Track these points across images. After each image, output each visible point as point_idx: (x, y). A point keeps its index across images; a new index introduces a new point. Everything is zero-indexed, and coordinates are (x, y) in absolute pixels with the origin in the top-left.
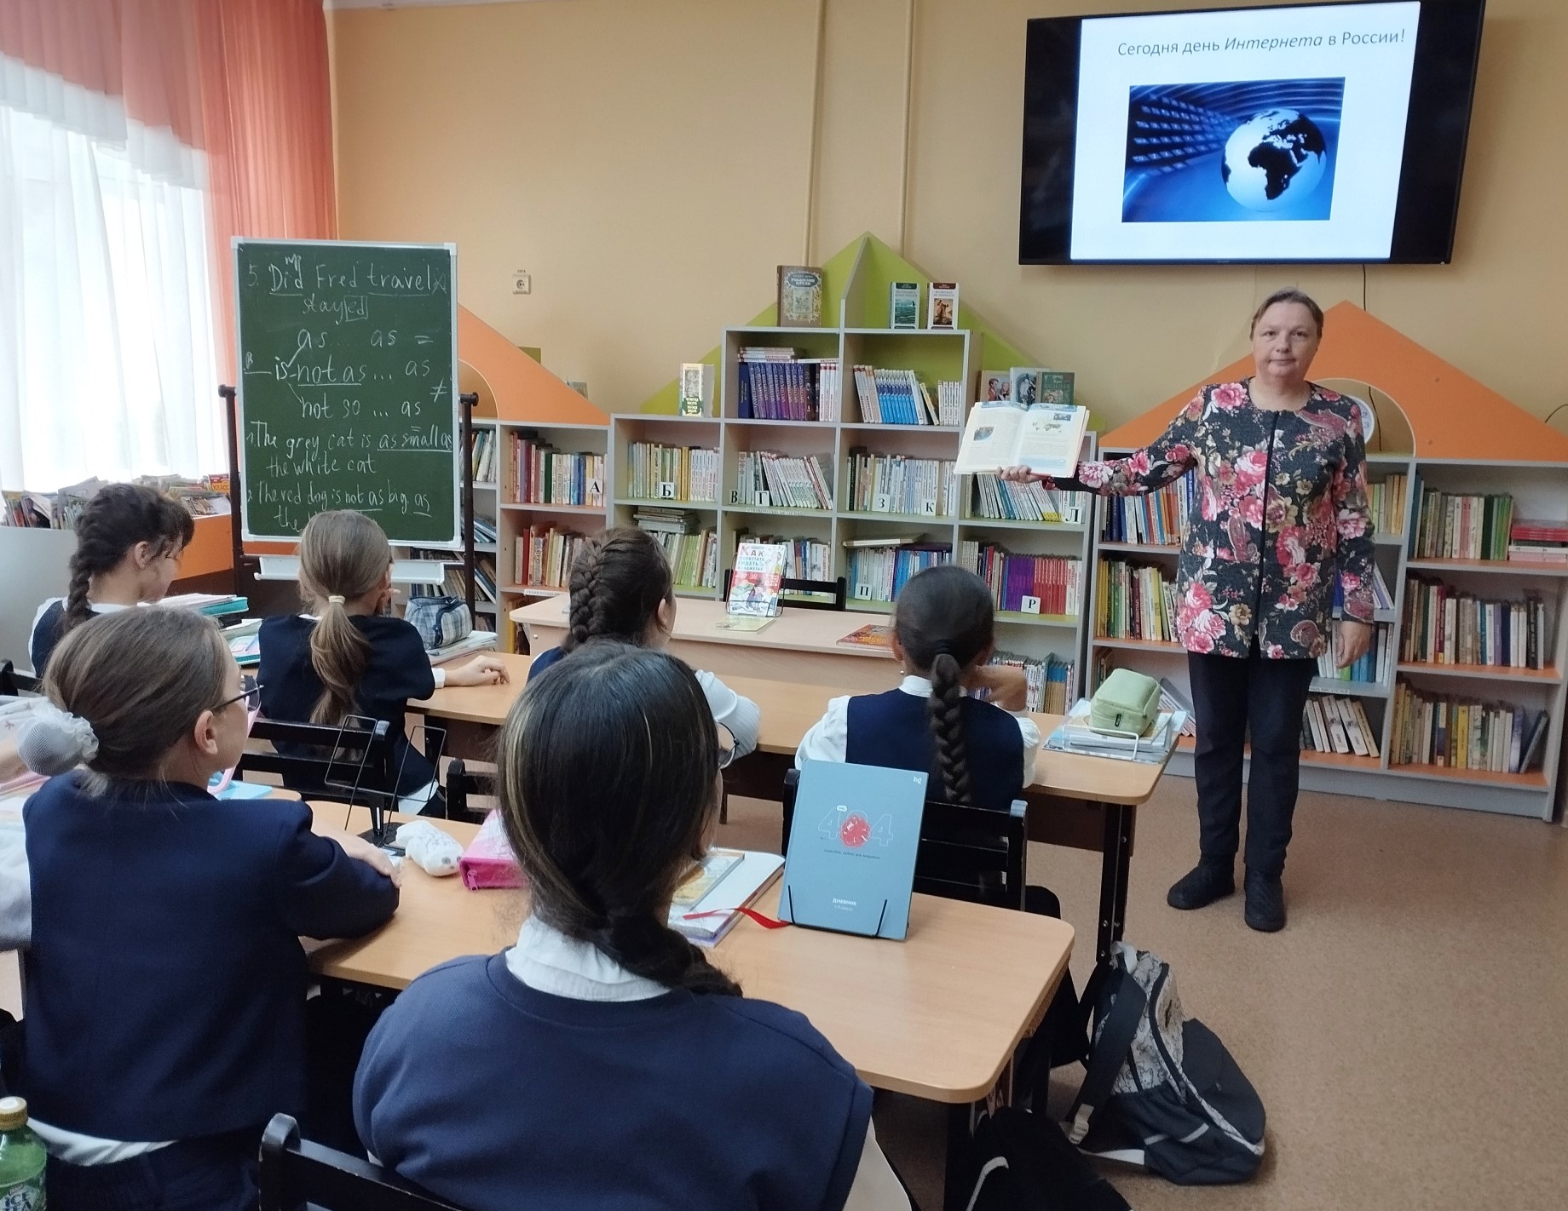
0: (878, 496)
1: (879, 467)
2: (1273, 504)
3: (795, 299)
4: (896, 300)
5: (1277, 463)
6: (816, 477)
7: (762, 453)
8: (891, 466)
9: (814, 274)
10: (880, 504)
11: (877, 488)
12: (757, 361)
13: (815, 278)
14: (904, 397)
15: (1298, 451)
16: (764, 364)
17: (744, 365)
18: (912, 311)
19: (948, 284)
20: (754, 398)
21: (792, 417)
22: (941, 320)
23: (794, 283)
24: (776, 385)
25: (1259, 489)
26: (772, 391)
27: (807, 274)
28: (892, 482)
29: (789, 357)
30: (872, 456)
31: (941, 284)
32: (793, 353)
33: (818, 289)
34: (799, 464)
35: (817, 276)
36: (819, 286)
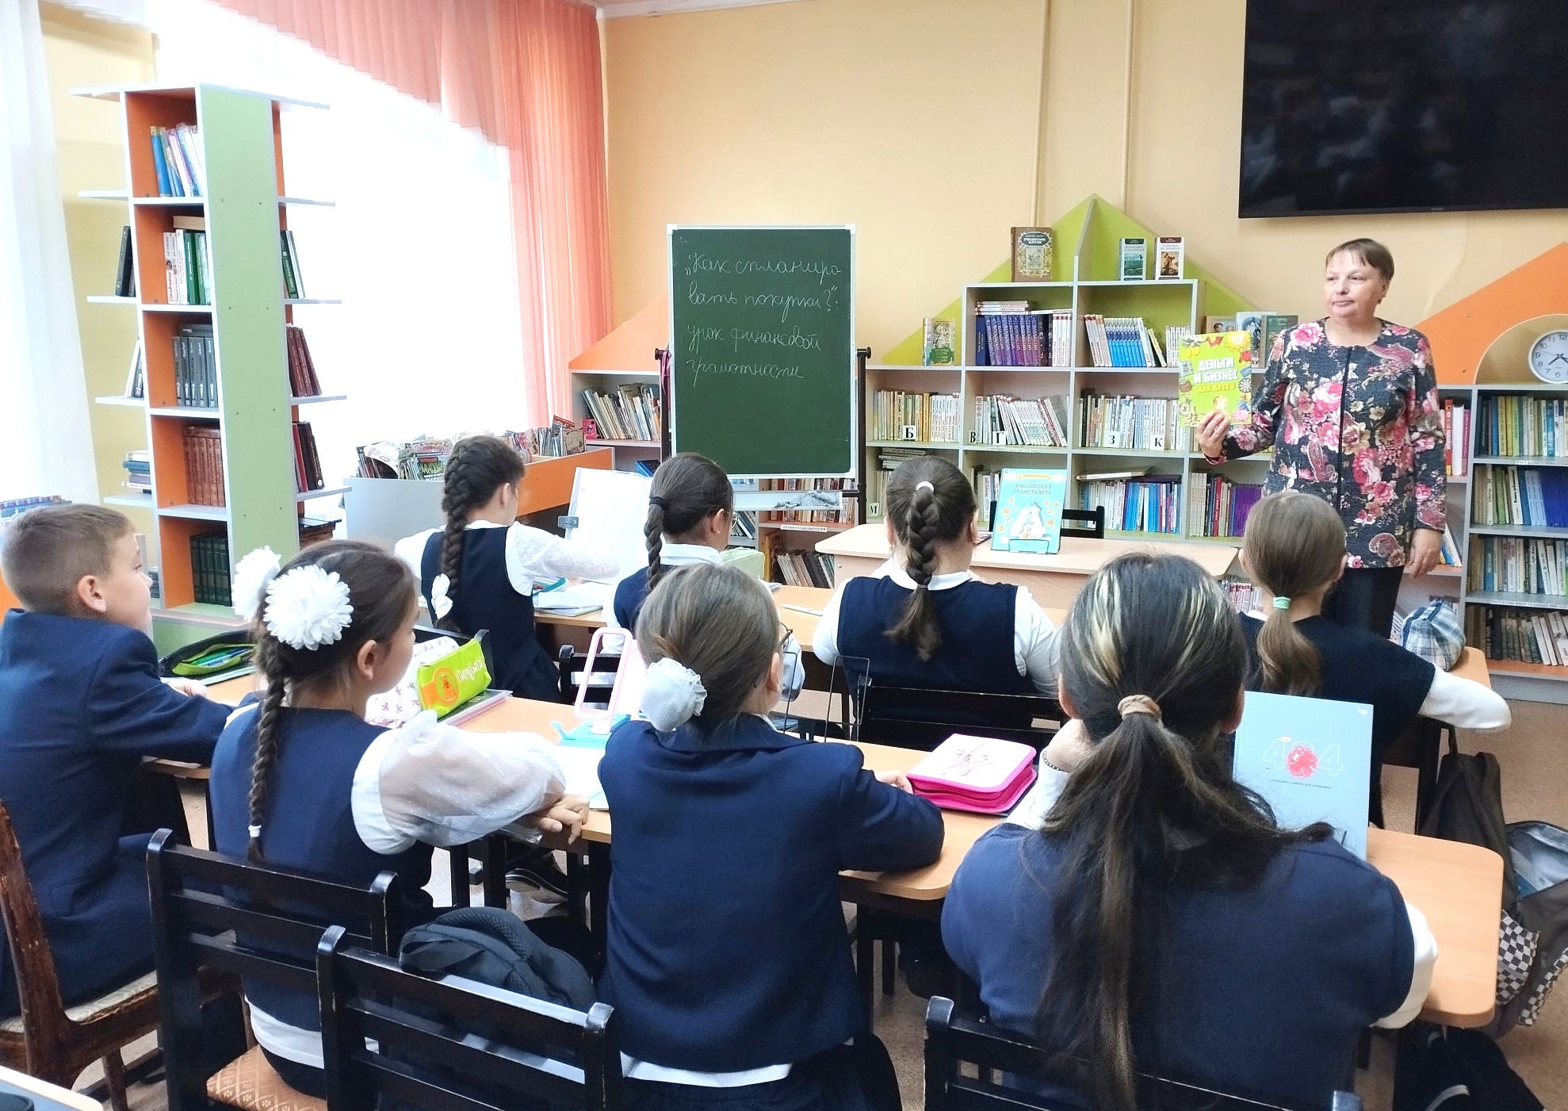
0: (1108, 434)
1: (1109, 407)
2: (1348, 429)
3: (1028, 257)
4: (1126, 254)
5: (1351, 392)
6: (1050, 418)
7: (998, 396)
8: (1121, 406)
9: (1045, 233)
10: (1110, 440)
11: (1107, 425)
12: (994, 314)
13: (1045, 237)
14: (1133, 342)
15: (1370, 381)
16: (1000, 316)
17: (980, 318)
18: (1140, 264)
19: (1174, 239)
20: (990, 347)
21: (1026, 364)
22: (1168, 271)
23: (1027, 243)
24: (1011, 336)
25: (1336, 416)
26: (1007, 341)
27: (1039, 234)
28: (1122, 420)
29: (1023, 309)
30: (1103, 397)
31: (1167, 239)
32: (1027, 306)
33: (1049, 247)
34: (1033, 406)
35: (1048, 235)
36: (1050, 244)
